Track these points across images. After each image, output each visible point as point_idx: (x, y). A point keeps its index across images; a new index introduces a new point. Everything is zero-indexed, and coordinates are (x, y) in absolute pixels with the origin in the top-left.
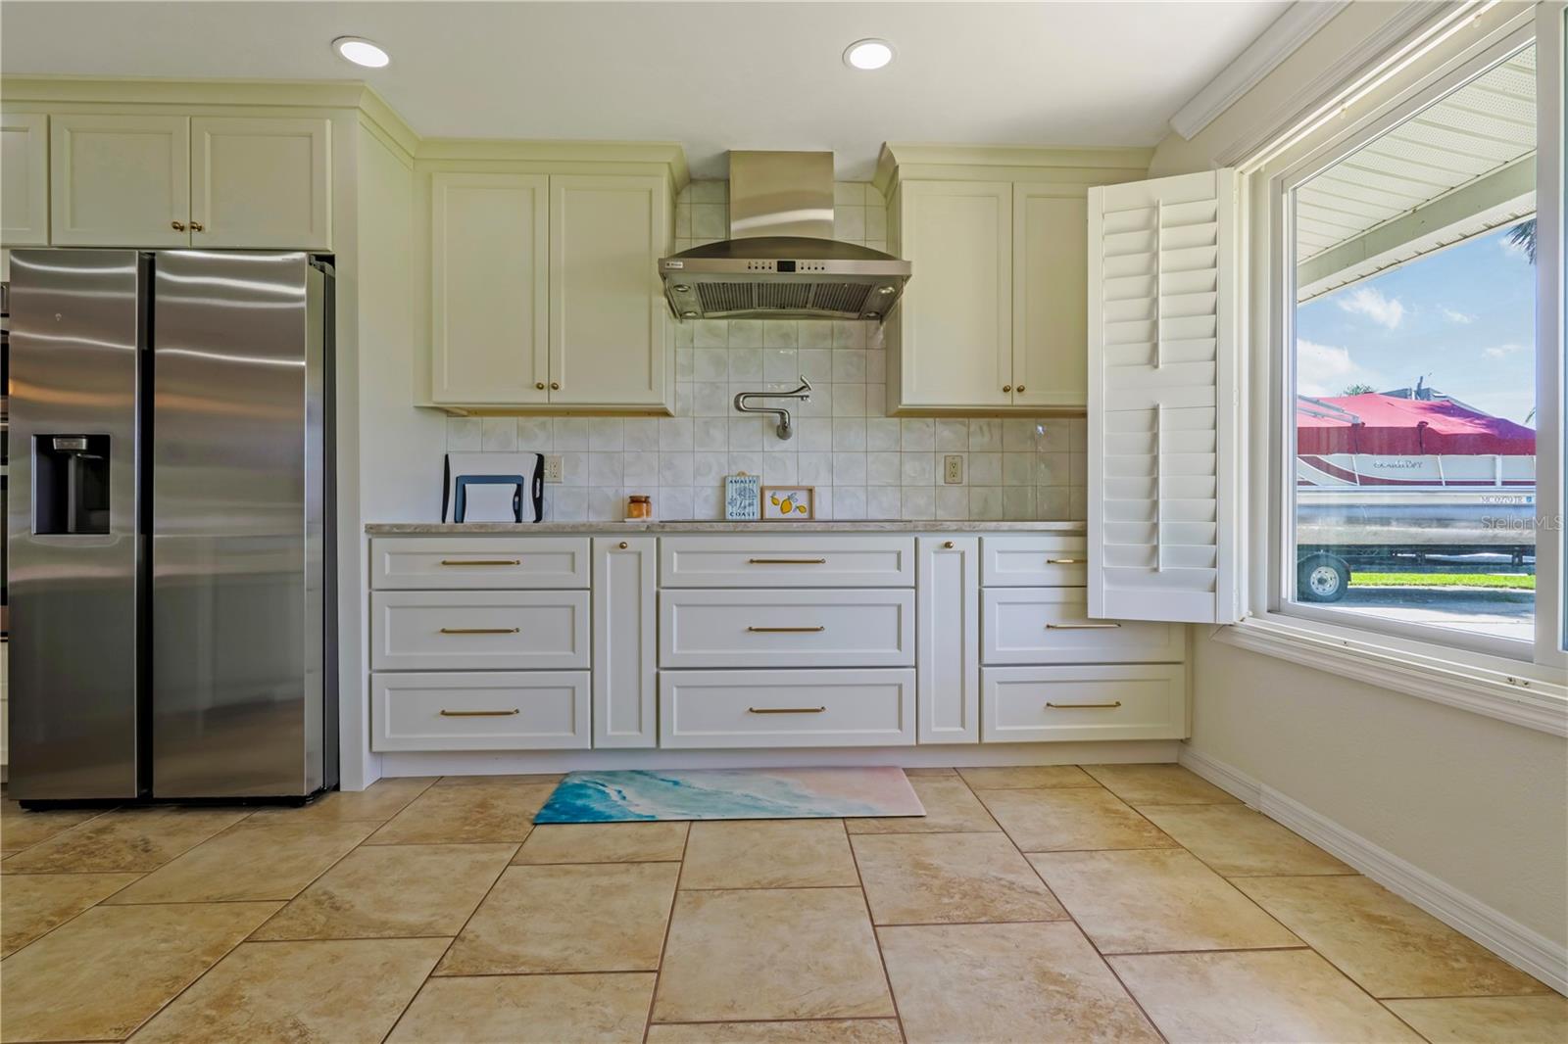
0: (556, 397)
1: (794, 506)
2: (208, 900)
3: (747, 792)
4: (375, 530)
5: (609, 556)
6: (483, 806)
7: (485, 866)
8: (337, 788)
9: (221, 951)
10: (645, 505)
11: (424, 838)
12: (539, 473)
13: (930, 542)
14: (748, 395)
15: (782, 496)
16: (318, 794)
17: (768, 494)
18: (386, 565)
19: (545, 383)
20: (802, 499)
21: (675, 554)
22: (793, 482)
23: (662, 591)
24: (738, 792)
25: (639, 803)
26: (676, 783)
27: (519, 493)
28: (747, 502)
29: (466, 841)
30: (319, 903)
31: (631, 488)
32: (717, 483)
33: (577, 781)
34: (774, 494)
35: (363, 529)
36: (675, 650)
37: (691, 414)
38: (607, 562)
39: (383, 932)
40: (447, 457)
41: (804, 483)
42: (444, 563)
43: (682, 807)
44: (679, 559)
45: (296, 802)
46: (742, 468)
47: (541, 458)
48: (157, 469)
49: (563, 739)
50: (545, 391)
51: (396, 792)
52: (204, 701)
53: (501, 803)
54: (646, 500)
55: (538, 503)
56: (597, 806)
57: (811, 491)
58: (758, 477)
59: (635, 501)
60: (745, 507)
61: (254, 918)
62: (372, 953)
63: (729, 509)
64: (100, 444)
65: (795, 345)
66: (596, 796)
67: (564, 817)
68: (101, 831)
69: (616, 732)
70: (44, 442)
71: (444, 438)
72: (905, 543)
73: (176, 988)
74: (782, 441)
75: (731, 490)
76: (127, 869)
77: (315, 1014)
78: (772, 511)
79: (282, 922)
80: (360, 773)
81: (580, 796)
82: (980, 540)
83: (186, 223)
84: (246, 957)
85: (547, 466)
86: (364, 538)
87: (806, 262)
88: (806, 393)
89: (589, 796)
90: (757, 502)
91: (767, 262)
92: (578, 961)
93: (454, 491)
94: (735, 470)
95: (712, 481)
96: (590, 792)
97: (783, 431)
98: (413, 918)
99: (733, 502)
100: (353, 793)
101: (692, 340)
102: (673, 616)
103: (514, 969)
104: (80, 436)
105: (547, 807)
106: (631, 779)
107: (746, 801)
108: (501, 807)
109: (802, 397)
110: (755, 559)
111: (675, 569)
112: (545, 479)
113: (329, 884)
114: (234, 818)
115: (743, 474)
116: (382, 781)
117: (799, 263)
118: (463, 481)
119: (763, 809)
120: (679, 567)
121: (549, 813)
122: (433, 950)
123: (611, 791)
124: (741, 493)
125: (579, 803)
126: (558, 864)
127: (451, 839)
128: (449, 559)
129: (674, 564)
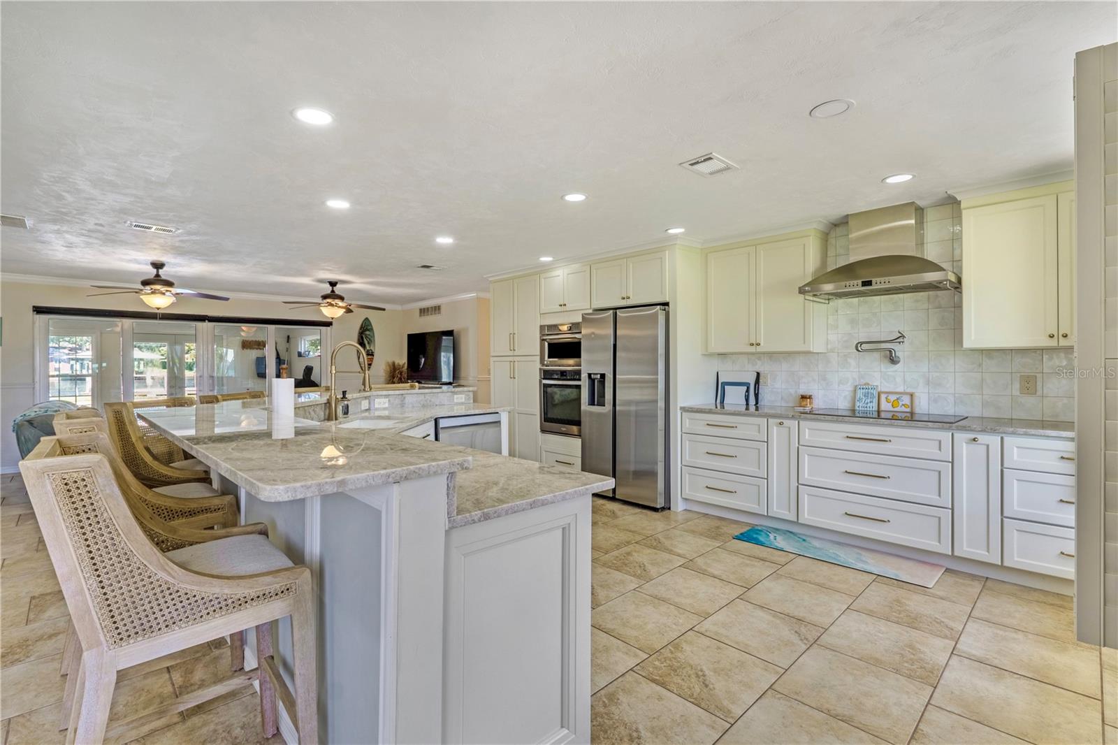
0: (759, 349)
1: (901, 404)
2: (627, 530)
3: (835, 552)
4: (684, 409)
5: (775, 428)
6: (718, 527)
7: (709, 546)
8: (669, 509)
9: (628, 543)
10: (809, 400)
11: (693, 532)
12: (757, 382)
13: (961, 437)
14: (862, 343)
15: (892, 398)
16: (663, 509)
17: (883, 397)
18: (687, 423)
19: (754, 343)
20: (906, 400)
21: (807, 430)
22: (901, 389)
23: (800, 447)
24: (831, 551)
25: (780, 542)
26: (804, 540)
27: (748, 391)
28: (869, 401)
29: (706, 537)
30: (656, 540)
31: (803, 390)
32: (851, 389)
33: (760, 528)
34: (888, 396)
35: (679, 408)
36: (806, 475)
37: (836, 351)
38: (775, 430)
39: (670, 552)
40: (718, 373)
41: (909, 390)
42: (708, 424)
43: (798, 549)
44: (810, 431)
45: (655, 510)
46: (867, 381)
47: (758, 374)
48: (617, 376)
49: (753, 507)
50: (754, 346)
51: (690, 515)
52: (632, 468)
53: (725, 529)
54: (810, 397)
55: (757, 395)
56: (761, 539)
57: (912, 395)
58: (877, 386)
59: (803, 397)
60: (867, 403)
61: (638, 538)
62: (666, 556)
63: (858, 404)
64: (603, 376)
65: (902, 308)
66: (764, 535)
67: (745, 539)
68: (603, 505)
69: (778, 510)
70: (590, 375)
71: (716, 365)
72: (945, 436)
73: (618, 547)
74: (893, 365)
75: (860, 394)
76: (609, 516)
77: (648, 563)
78: (885, 406)
79: (645, 541)
80: (678, 506)
81: (757, 534)
82: (1002, 438)
83: (625, 297)
84: (635, 546)
85: (761, 378)
86: (679, 412)
87: (878, 280)
88: (902, 340)
89: (760, 535)
90: (875, 400)
91: (855, 282)
92: (724, 577)
93: (720, 389)
94: (863, 381)
95: (848, 388)
96: (762, 533)
97: (893, 360)
98: (680, 552)
99: (860, 400)
100: (674, 512)
101: (837, 311)
102: (806, 460)
103: (704, 572)
104: (597, 374)
105: (741, 534)
106: (785, 534)
107: (833, 556)
108: (725, 530)
109: (900, 342)
110: (849, 436)
111: (807, 437)
112: (760, 384)
113: (660, 536)
114: (638, 510)
115: (868, 384)
116: (685, 510)
117: (874, 280)
118: (725, 384)
119: (839, 561)
120: (809, 436)
121: (741, 536)
122: (682, 561)
123: (772, 537)
124: (866, 395)
125: (755, 536)
126: (736, 552)
127: (701, 535)
128: (709, 423)
129: (807, 434)
